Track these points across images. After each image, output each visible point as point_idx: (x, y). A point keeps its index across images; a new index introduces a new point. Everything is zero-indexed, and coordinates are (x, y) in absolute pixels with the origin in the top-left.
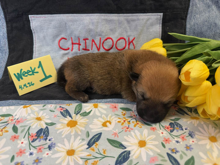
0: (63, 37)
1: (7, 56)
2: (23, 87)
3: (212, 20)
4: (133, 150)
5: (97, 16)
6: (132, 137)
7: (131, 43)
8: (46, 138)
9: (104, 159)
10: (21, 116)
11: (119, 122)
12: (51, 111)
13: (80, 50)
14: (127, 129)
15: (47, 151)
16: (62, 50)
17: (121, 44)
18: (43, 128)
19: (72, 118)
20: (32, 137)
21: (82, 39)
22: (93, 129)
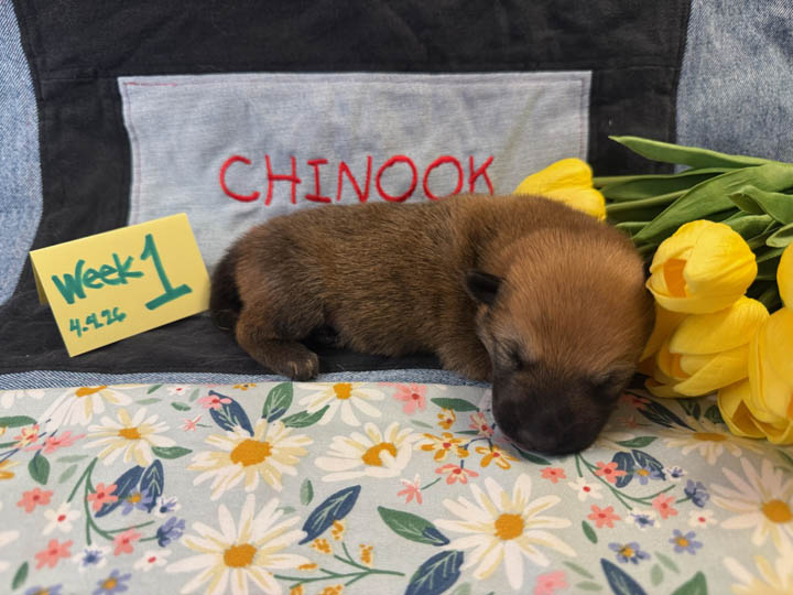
0: (238, 154)
1: (37, 221)
2: (83, 324)
3: (771, 97)
4: (472, 549)
5: (356, 81)
6: (473, 501)
7: (478, 175)
8: (150, 500)
9: (362, 581)
10: (65, 424)
11: (426, 448)
12: (177, 407)
13: (298, 199)
14: (454, 475)
15: (152, 550)
16: (231, 199)
17: (445, 182)
18: (142, 465)
19: (252, 433)
20: (101, 496)
21: (305, 162)
22: (327, 473)
